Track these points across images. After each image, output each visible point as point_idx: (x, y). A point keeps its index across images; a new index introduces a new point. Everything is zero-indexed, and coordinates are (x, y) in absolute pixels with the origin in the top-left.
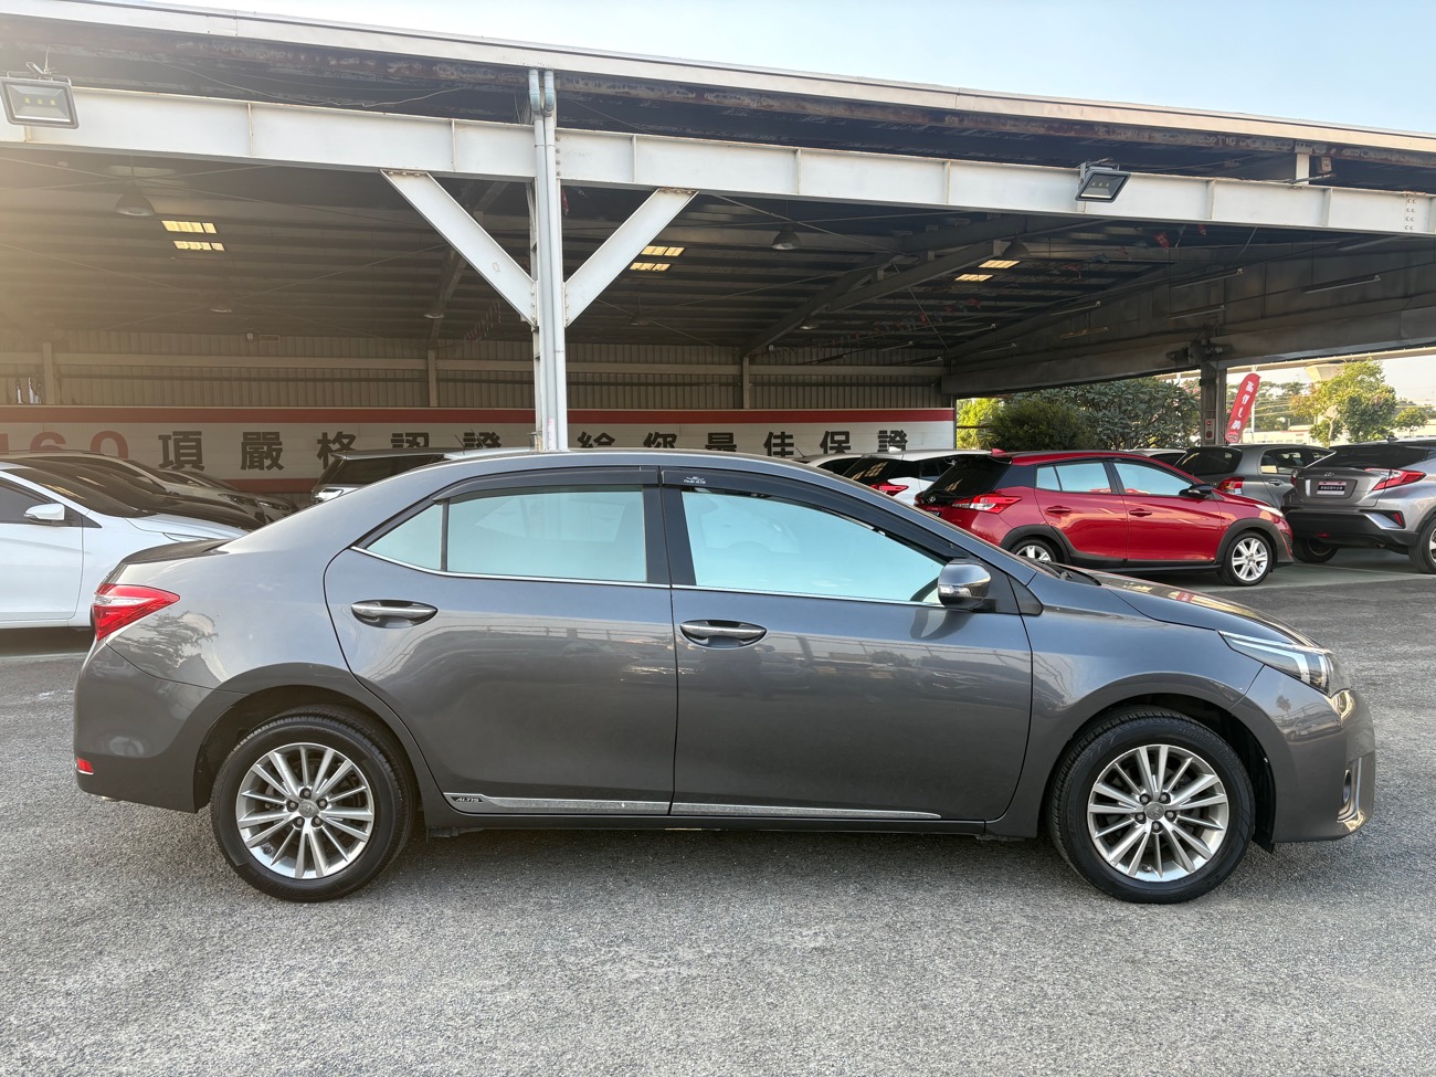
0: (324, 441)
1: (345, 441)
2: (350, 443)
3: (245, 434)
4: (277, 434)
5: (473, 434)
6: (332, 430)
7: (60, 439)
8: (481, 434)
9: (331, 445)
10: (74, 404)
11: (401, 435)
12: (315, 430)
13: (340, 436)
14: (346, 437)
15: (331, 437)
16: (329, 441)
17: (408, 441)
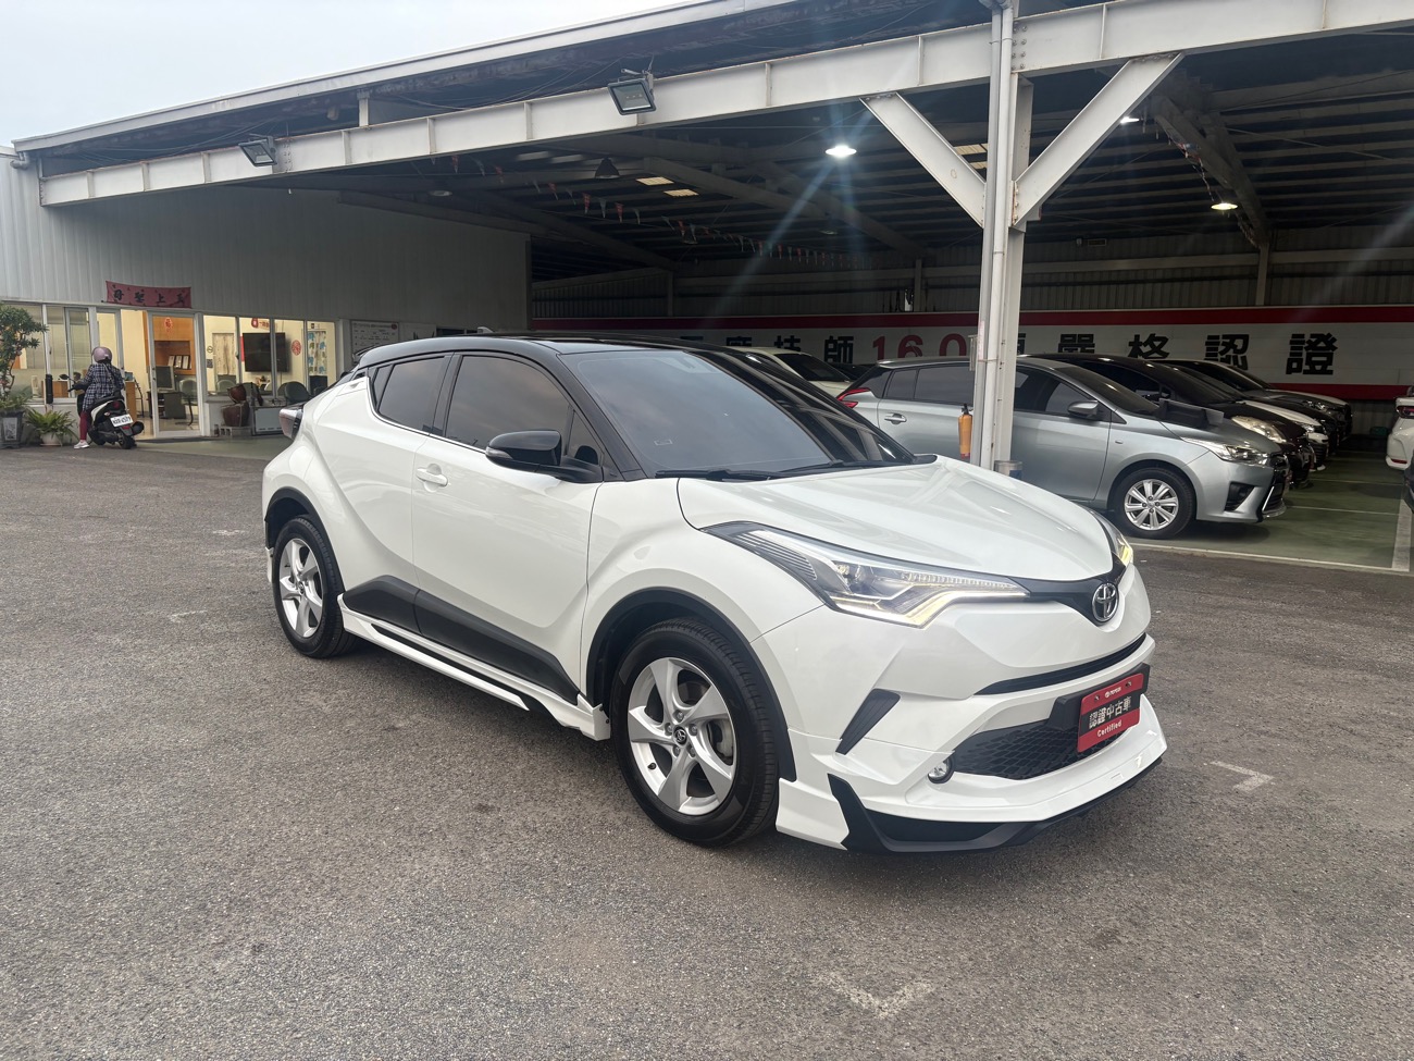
0: (1136, 344)
1: (1157, 343)
2: (1161, 346)
3: (1063, 336)
4: (1091, 336)
5: (1302, 336)
6: (1144, 332)
7: (919, 341)
8: (1312, 336)
9: (1142, 348)
10: (934, 311)
11: (1217, 337)
12: (1129, 332)
13: (1152, 338)
14: (1158, 339)
15: (1143, 339)
16: (1141, 344)
17: (1224, 344)
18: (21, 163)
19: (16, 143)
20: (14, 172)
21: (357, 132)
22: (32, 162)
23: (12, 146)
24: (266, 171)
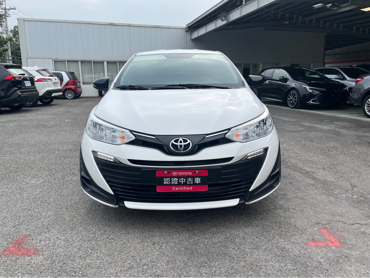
18: (187, 30)
19: (186, 25)
20: (185, 32)
21: (243, 6)
22: (189, 29)
23: (186, 26)
24: (225, 22)
